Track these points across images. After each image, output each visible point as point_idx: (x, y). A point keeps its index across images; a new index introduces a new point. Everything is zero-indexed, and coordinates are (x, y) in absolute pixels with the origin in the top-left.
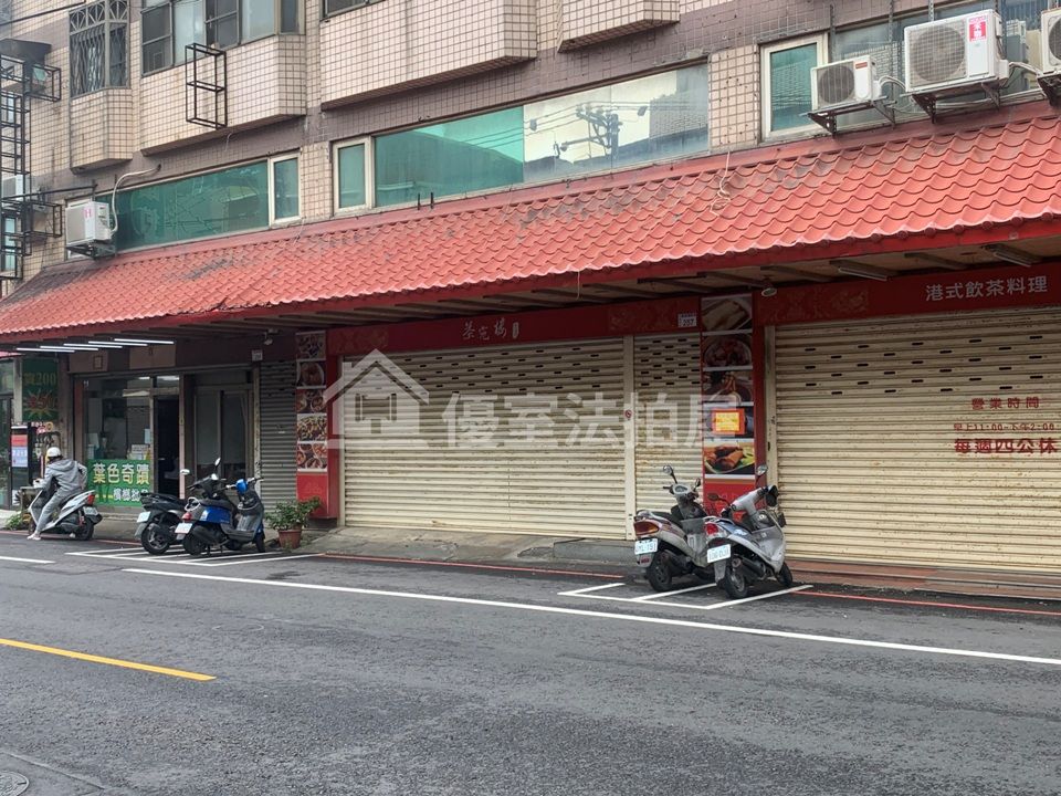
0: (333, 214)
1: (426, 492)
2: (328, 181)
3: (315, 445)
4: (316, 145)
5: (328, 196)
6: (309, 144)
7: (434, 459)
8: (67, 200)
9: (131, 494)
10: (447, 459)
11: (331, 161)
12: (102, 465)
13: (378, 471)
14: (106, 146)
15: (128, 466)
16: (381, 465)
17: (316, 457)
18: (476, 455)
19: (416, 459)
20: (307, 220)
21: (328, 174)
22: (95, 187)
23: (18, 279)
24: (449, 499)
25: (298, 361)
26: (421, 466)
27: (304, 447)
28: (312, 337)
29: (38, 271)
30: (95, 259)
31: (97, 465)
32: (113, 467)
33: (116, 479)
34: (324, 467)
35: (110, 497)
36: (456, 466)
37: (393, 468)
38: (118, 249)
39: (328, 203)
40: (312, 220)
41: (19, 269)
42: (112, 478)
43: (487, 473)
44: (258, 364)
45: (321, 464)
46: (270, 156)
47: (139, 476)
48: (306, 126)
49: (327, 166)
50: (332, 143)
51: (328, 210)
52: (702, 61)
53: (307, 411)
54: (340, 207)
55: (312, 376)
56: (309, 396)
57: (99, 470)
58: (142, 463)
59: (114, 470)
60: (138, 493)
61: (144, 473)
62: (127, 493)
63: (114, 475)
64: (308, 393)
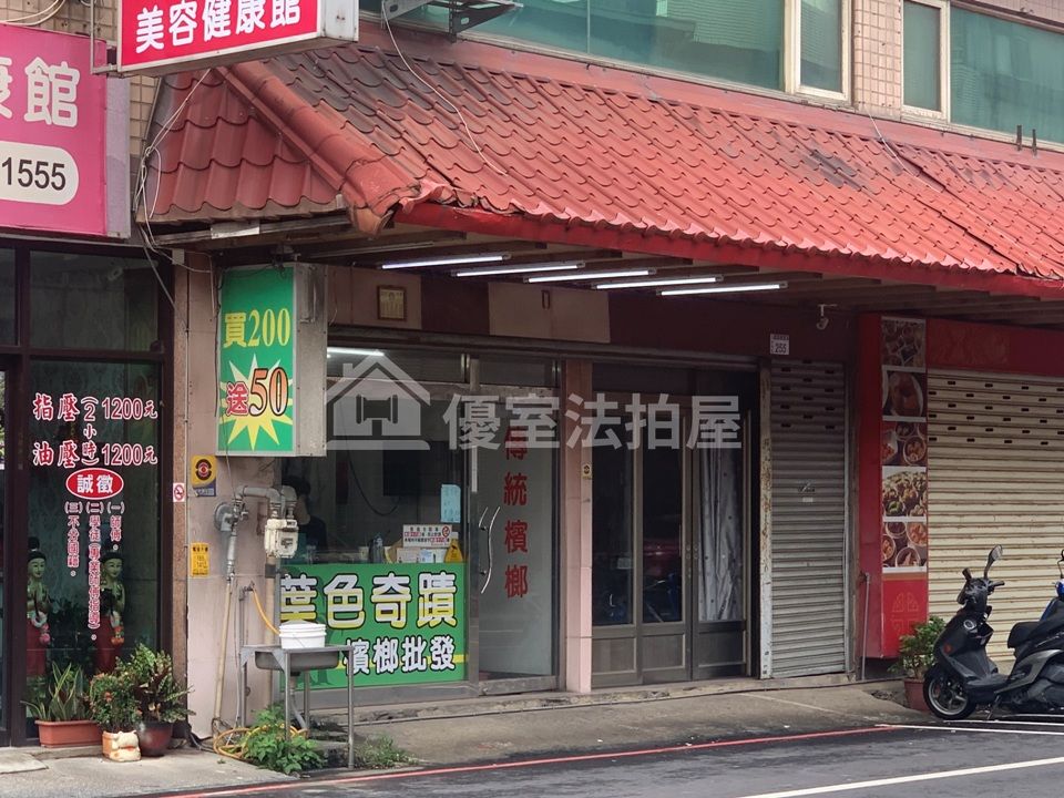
0: (901, 113)
2: (899, 52)
3: (910, 524)
5: (899, 77)
9: (401, 652)
12: (303, 581)
15: (391, 581)
25: (885, 369)
27: (893, 527)
31: (288, 581)
32: (343, 585)
33: (354, 615)
34: (923, 563)
39: (899, 91)
40: (875, 112)
44: (767, 361)
45: (919, 558)
47: (424, 605)
51: (898, 103)
53: (897, 461)
54: (904, 103)
55: (905, 399)
56: (901, 434)
57: (294, 594)
58: (435, 570)
59: (345, 593)
60: (420, 649)
61: (442, 595)
62: (385, 650)
63: (345, 607)
64: (900, 429)
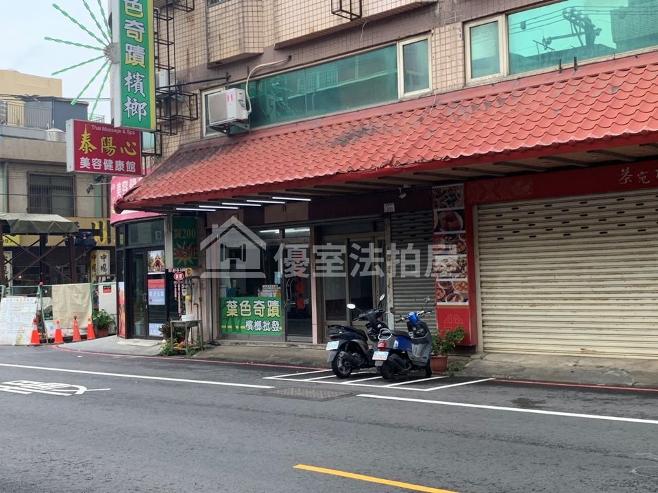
0: (465, 84)
1: (572, 322)
2: (461, 56)
3: (455, 282)
4: (448, 27)
5: (461, 68)
6: (440, 25)
7: (580, 293)
8: (201, 90)
9: (262, 325)
10: (596, 292)
11: (464, 39)
12: (234, 302)
13: (518, 304)
14: (241, 42)
15: (259, 302)
16: (521, 299)
17: (456, 292)
18: (628, 289)
19: (560, 293)
20: (439, 91)
21: (461, 50)
22: (228, 78)
23: (158, 156)
24: (601, 329)
25: (435, 211)
26: (566, 299)
27: (444, 284)
28: (450, 189)
29: (176, 149)
30: (230, 136)
31: (230, 302)
32: (245, 303)
33: (248, 313)
34: (465, 301)
35: (242, 327)
36: (607, 299)
37: (535, 301)
38: (251, 127)
39: (461, 75)
40: (444, 90)
41: (158, 147)
42: (244, 312)
43: (642, 305)
44: (389, 215)
45: (462, 298)
46: (400, 40)
47: (269, 310)
48: (437, 12)
49: (460, 43)
50: (464, 23)
51: (461, 81)
54: (472, 78)
55: (450, 224)
56: (447, 240)
57: (231, 306)
58: (273, 299)
59: (246, 306)
60: (268, 324)
61: (275, 308)
62: (258, 324)
63: (246, 310)
64: (446, 238)
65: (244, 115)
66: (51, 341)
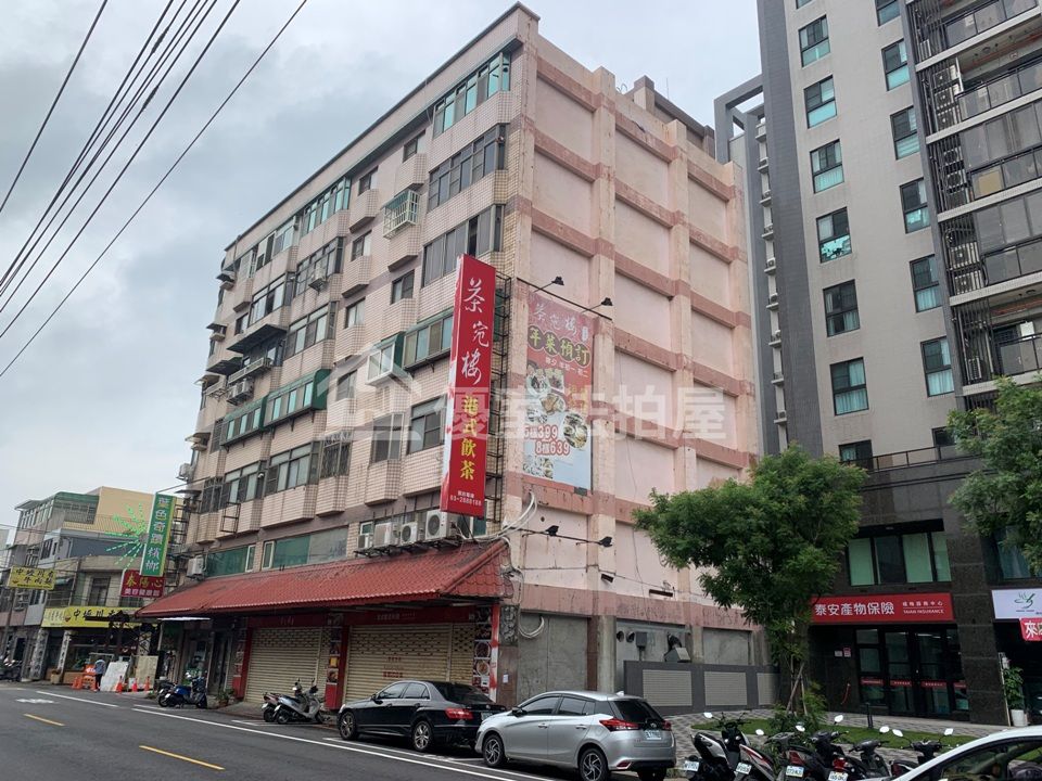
2: (261, 557)
3: (239, 665)
4: (260, 542)
5: (261, 562)
8: (192, 556)
11: (263, 549)
14: (206, 535)
17: (239, 670)
21: (262, 554)
22: (201, 551)
27: (236, 666)
30: (198, 581)
39: (260, 565)
40: (256, 571)
45: (240, 674)
46: (248, 545)
48: (259, 535)
49: (261, 551)
50: (265, 542)
51: (260, 568)
52: (347, 526)
53: (240, 650)
54: (263, 567)
65: (200, 572)
66: (130, 691)
